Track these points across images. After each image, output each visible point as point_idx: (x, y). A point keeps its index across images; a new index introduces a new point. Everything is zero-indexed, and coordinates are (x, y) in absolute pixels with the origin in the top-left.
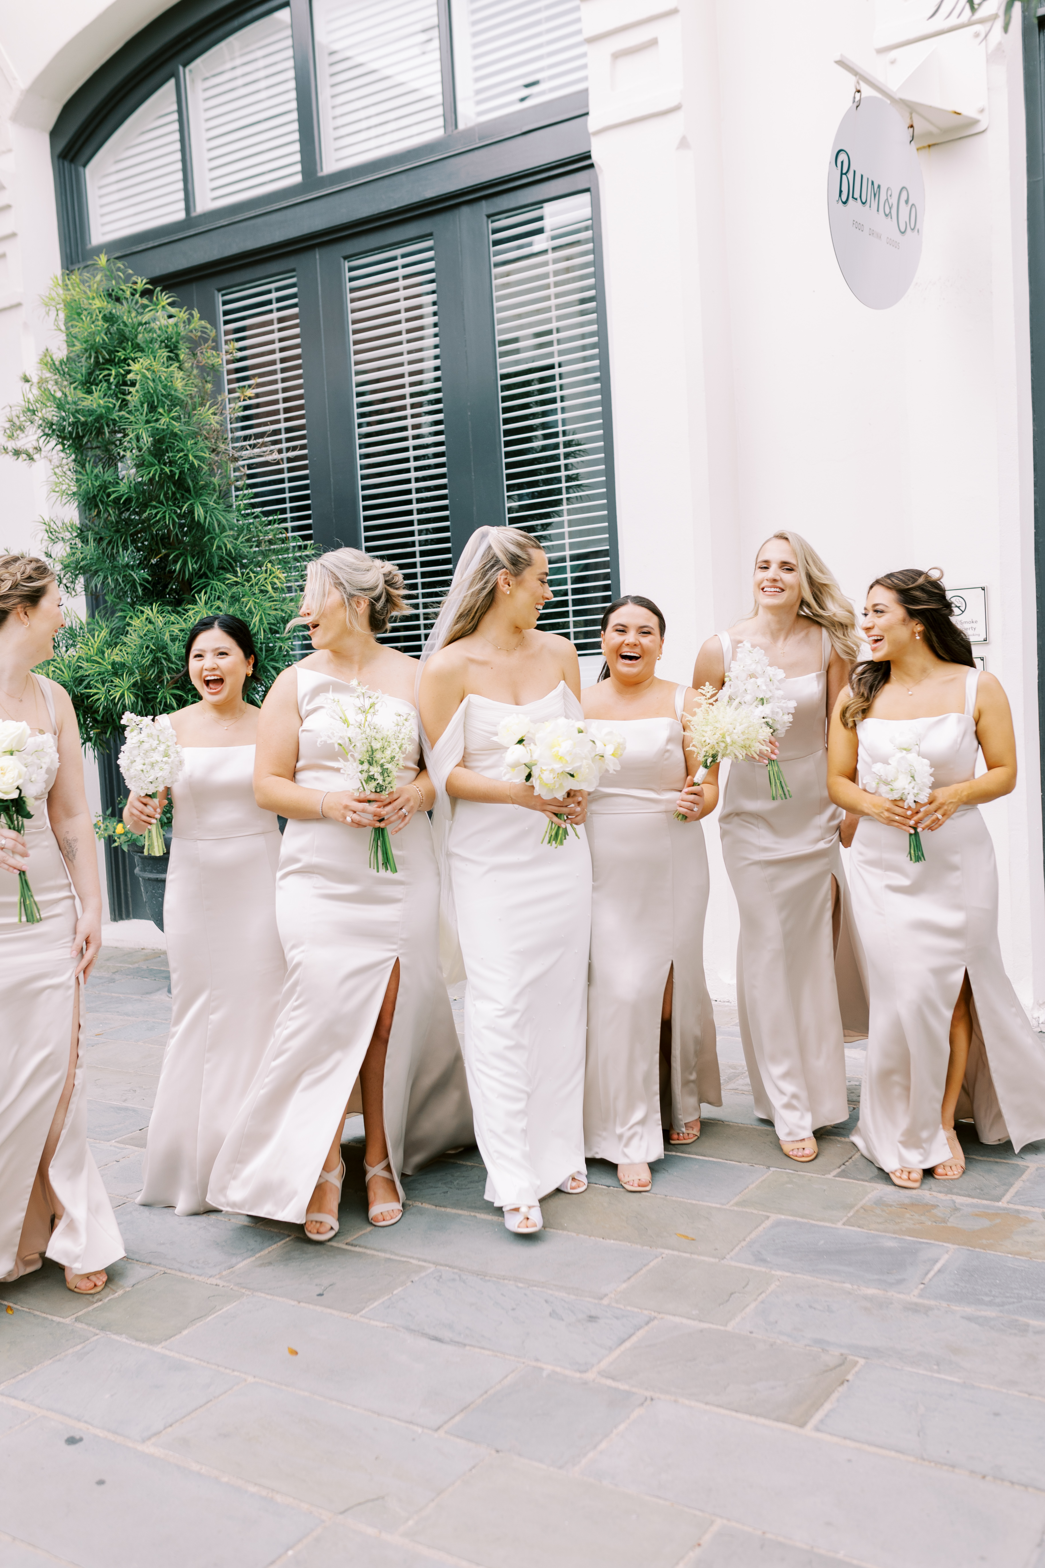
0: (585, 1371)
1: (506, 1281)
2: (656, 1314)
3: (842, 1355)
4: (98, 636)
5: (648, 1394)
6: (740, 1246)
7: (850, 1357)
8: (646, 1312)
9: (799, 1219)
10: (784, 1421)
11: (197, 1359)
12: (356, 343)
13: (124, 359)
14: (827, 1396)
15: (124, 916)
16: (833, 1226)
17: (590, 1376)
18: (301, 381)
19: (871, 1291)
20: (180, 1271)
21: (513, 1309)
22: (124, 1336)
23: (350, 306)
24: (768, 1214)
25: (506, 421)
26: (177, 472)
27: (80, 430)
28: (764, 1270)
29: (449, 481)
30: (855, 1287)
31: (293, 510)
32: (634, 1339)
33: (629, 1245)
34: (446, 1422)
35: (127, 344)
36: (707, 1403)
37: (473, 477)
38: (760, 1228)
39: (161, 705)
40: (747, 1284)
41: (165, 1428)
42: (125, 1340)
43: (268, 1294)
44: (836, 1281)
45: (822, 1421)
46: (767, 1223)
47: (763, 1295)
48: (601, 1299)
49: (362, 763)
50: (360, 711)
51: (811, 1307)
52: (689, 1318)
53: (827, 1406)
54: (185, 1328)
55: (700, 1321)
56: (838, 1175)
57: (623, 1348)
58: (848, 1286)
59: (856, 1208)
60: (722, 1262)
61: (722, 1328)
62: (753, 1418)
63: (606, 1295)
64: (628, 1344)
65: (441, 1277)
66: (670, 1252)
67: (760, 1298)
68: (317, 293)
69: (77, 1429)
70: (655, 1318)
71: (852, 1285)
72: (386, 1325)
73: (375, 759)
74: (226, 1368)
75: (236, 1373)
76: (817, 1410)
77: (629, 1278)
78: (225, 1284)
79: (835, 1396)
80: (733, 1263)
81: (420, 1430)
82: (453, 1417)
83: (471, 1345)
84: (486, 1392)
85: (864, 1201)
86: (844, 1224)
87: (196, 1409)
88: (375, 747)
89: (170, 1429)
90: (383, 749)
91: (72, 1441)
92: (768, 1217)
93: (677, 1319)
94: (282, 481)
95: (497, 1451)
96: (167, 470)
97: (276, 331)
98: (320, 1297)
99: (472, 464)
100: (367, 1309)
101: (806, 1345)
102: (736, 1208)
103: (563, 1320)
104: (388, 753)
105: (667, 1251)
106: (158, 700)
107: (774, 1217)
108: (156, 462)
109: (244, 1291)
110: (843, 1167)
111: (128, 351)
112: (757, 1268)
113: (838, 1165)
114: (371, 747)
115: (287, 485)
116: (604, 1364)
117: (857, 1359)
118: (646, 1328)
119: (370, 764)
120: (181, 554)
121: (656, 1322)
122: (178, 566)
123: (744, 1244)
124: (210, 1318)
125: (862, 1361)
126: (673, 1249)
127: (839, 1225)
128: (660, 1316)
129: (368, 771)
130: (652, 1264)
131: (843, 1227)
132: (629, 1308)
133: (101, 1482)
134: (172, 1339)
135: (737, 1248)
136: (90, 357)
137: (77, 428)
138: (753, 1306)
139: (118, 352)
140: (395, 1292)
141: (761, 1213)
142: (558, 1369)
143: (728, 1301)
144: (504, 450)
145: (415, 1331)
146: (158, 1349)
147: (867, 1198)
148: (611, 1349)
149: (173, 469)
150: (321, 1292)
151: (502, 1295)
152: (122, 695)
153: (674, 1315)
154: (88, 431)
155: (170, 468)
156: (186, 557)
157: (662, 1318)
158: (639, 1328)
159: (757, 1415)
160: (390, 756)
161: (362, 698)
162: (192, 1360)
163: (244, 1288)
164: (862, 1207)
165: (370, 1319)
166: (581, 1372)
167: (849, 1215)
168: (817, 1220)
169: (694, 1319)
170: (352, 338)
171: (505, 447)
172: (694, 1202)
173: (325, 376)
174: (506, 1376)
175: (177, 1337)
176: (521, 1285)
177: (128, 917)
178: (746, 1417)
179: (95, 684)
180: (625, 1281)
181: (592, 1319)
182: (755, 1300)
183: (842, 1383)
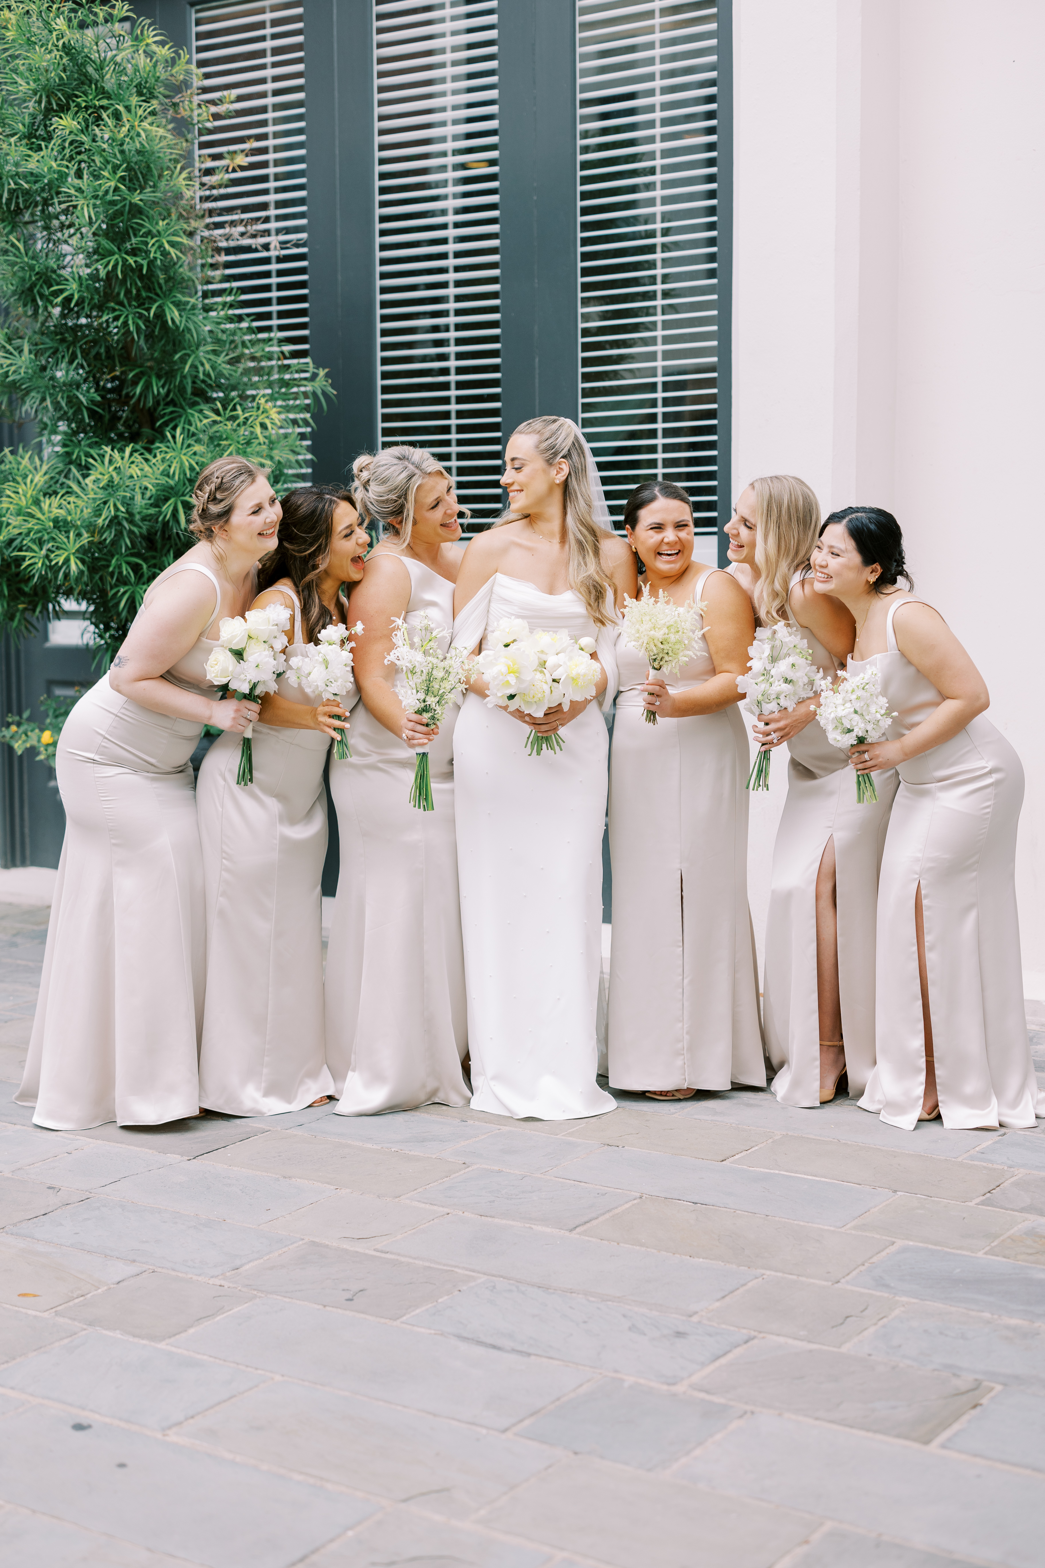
0: (674, 1384)
1: (574, 1295)
2: (756, 1334)
3: (976, 1380)
4: (32, 481)
5: (749, 1408)
6: (857, 1271)
7: (985, 1383)
8: (744, 1331)
9: (930, 1246)
10: (907, 1438)
11: (211, 1356)
12: (382, 89)
13: (85, 107)
14: (957, 1418)
15: (18, 862)
16: (973, 1255)
17: (679, 1388)
18: (302, 138)
19: (1014, 1322)
20: (174, 1270)
21: (585, 1322)
22: (118, 1332)
23: (377, 38)
24: (894, 1240)
25: (585, 211)
26: (145, 263)
27: (21, 200)
28: (886, 1295)
29: (502, 287)
30: (996, 1317)
31: (281, 315)
32: (730, 1357)
33: (723, 1264)
34: (514, 1425)
35: (90, 87)
36: (817, 1419)
37: (536, 285)
38: (884, 1254)
39: (112, 577)
40: (866, 1309)
41: (187, 1419)
42: (119, 1336)
43: (285, 1297)
44: (973, 1310)
45: (949, 1440)
46: (893, 1249)
47: (885, 1320)
48: (690, 1316)
51: (941, 1333)
52: (795, 1338)
53: (956, 1427)
54: (191, 1326)
55: (809, 1342)
56: (982, 1203)
57: (717, 1364)
58: (987, 1315)
59: (1002, 1238)
60: (836, 1285)
61: (835, 1350)
62: (870, 1435)
63: (696, 1313)
64: (723, 1361)
65: (494, 1287)
66: (773, 1273)
67: (881, 1323)
68: (332, 18)
69: (84, 1417)
70: (754, 1338)
71: (993, 1314)
72: (433, 1332)
74: (247, 1366)
75: (260, 1372)
76: (945, 1429)
77: (723, 1297)
78: (231, 1285)
79: (966, 1418)
80: (849, 1287)
81: (484, 1431)
82: (521, 1421)
83: (535, 1355)
84: (558, 1399)
85: (1012, 1231)
86: (986, 1253)
87: (219, 1403)
89: (191, 1421)
91: (79, 1427)
92: (893, 1243)
93: (782, 1340)
94: (267, 274)
95: (576, 1453)
96: (131, 260)
97: (269, 66)
98: (349, 1302)
99: (536, 266)
100: (408, 1316)
101: (934, 1370)
102: (853, 1232)
103: (645, 1334)
105: (768, 1272)
106: (111, 569)
107: (900, 1243)
108: (116, 249)
109: (255, 1292)
110: (989, 1195)
111: (90, 97)
112: (879, 1294)
113: (983, 1193)
115: (274, 280)
116: (695, 1378)
117: (992, 1385)
118: (745, 1346)
120: (142, 374)
121: (756, 1341)
122: (138, 390)
123: (862, 1268)
124: (218, 1318)
125: (998, 1388)
126: (776, 1271)
127: (980, 1254)
128: (762, 1335)
130: (750, 1285)
131: (985, 1256)
132: (723, 1326)
133: (122, 1465)
134: (177, 1336)
135: (854, 1273)
136: (39, 102)
137: (17, 197)
138: (872, 1330)
139: (78, 97)
140: (440, 1300)
141: (884, 1238)
142: (642, 1381)
143: (842, 1324)
144: (580, 249)
145: (468, 1339)
146: (162, 1346)
147: (1016, 1229)
148: (703, 1365)
149: (138, 259)
150: (350, 1297)
151: (571, 1307)
152: (67, 561)
153: (778, 1335)
154: (31, 204)
155: (135, 259)
156: (150, 377)
157: (763, 1338)
158: (737, 1346)
159: (876, 1432)
162: (205, 1357)
163: (255, 1290)
164: (1009, 1237)
165: (414, 1325)
166: (669, 1384)
167: (993, 1244)
168: (953, 1248)
169: (802, 1340)
170: (377, 82)
171: (582, 246)
172: (802, 1223)
173: (337, 133)
174: (581, 1385)
175: (183, 1335)
176: (592, 1299)
177: (23, 864)
178: (862, 1433)
179: (30, 544)
180: (718, 1300)
181: (679, 1334)
182: (875, 1324)
183: (975, 1407)
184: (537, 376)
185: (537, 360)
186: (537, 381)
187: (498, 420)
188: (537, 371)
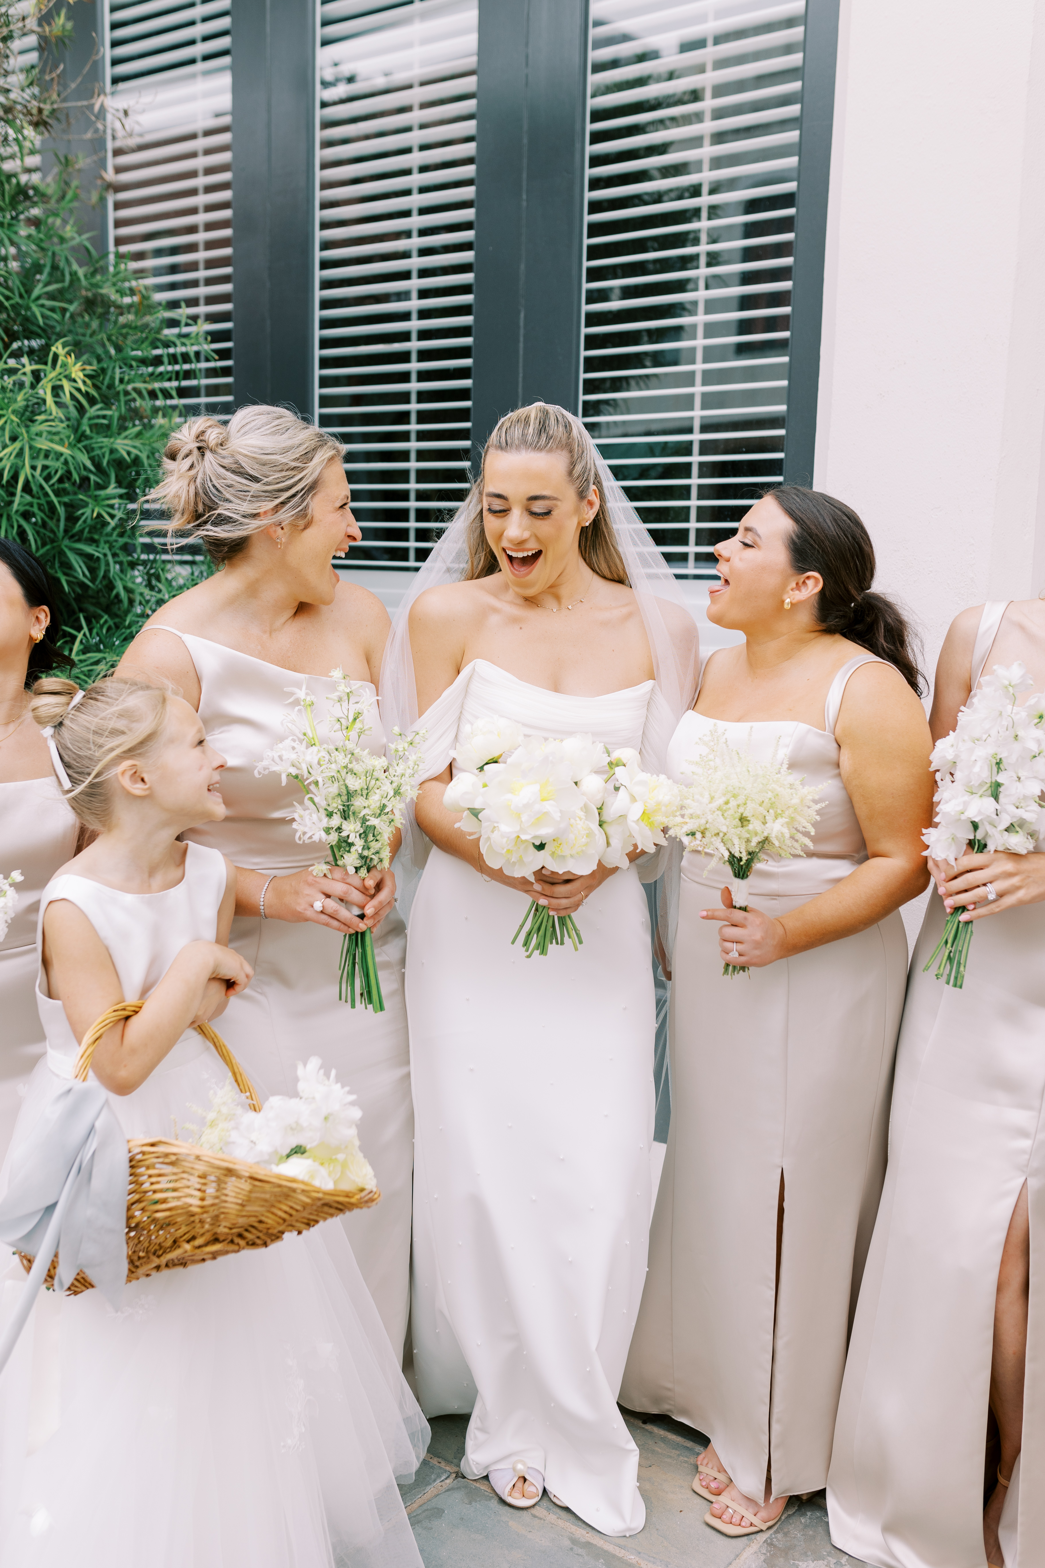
37: (524, 204)
49: (330, 815)
50: (338, 726)
73: (352, 808)
88: (352, 788)
90: (367, 792)
99: (524, 176)
104: (375, 800)
114: (347, 787)
119: (345, 816)
129: (339, 829)
160: (378, 804)
161: (345, 704)
184: (522, 339)
185: (522, 315)
186: (521, 345)
187: (467, 404)
188: (522, 332)
